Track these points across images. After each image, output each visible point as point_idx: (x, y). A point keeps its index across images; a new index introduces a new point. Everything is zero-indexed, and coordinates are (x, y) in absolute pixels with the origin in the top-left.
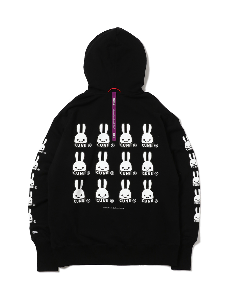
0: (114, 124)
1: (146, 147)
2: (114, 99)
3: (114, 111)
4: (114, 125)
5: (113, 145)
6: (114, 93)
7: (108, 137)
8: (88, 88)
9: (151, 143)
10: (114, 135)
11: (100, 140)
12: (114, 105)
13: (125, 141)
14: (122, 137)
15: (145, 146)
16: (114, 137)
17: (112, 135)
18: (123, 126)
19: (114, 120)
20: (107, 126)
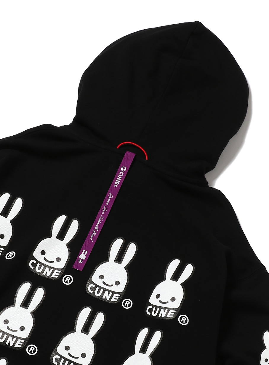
0: (97, 228)
1: (154, 315)
2: (123, 170)
3: (110, 197)
4: (96, 231)
5: (68, 280)
6: (129, 156)
7: (65, 254)
8: (71, 121)
9: (173, 309)
10: (83, 256)
11: (43, 253)
12: (117, 182)
13: (104, 283)
14: (101, 269)
15: (155, 313)
16: (80, 261)
17: (79, 253)
18: (118, 243)
19: (100, 220)
20: (75, 225)
